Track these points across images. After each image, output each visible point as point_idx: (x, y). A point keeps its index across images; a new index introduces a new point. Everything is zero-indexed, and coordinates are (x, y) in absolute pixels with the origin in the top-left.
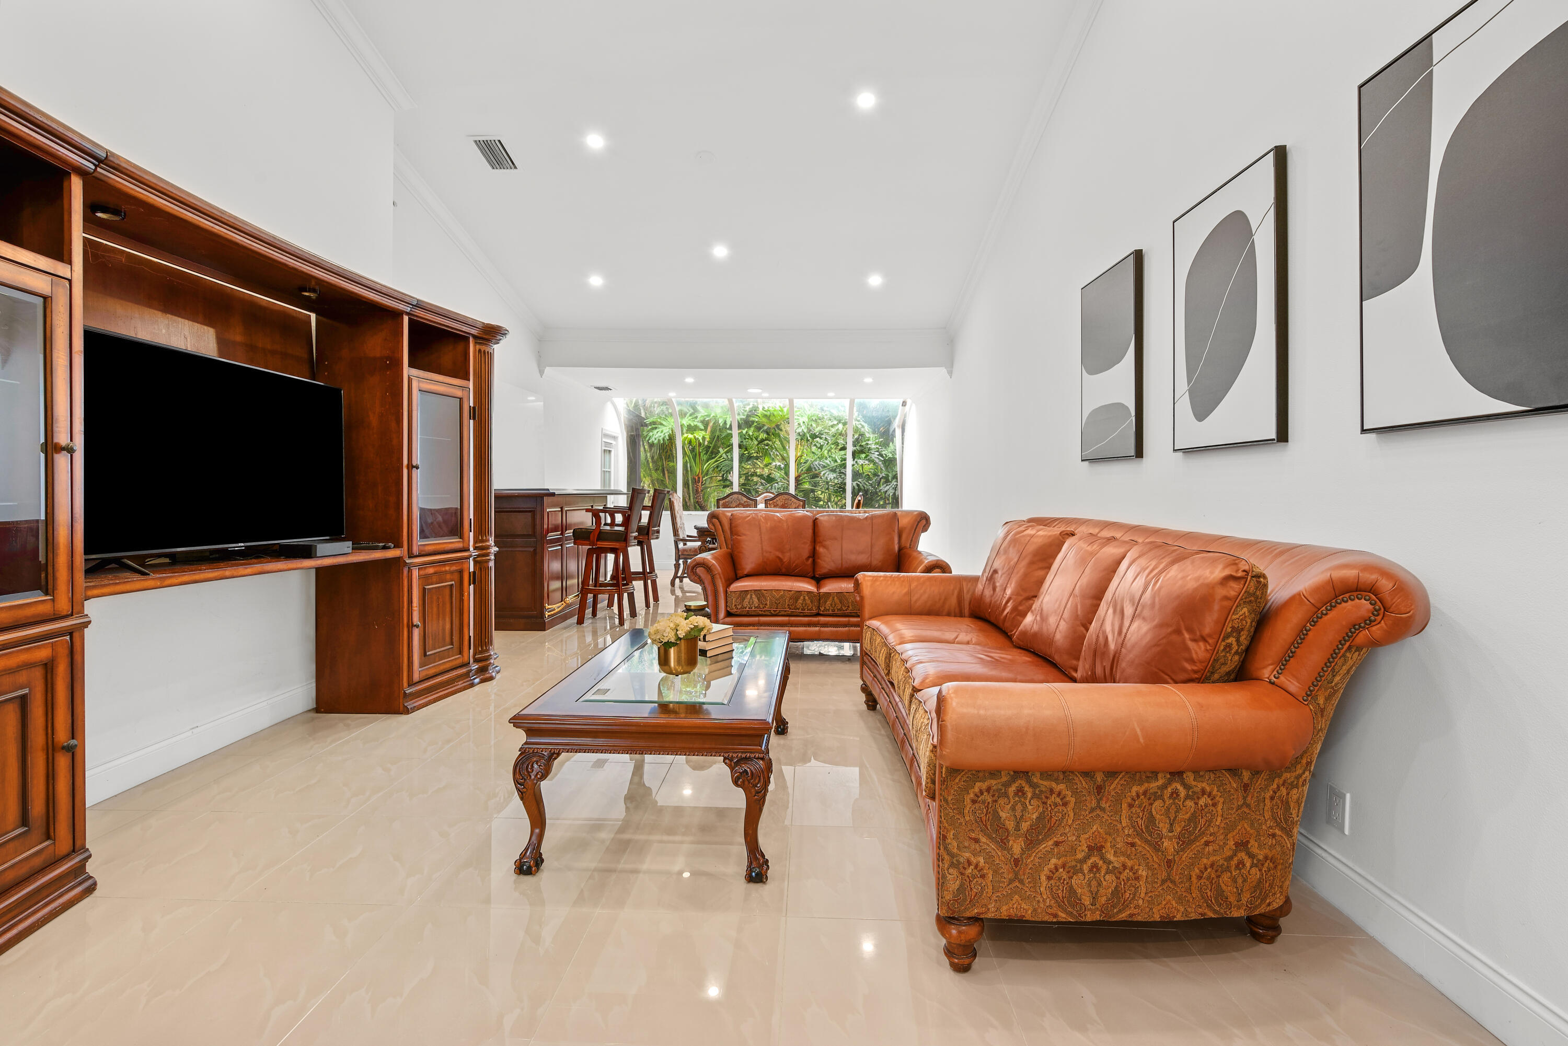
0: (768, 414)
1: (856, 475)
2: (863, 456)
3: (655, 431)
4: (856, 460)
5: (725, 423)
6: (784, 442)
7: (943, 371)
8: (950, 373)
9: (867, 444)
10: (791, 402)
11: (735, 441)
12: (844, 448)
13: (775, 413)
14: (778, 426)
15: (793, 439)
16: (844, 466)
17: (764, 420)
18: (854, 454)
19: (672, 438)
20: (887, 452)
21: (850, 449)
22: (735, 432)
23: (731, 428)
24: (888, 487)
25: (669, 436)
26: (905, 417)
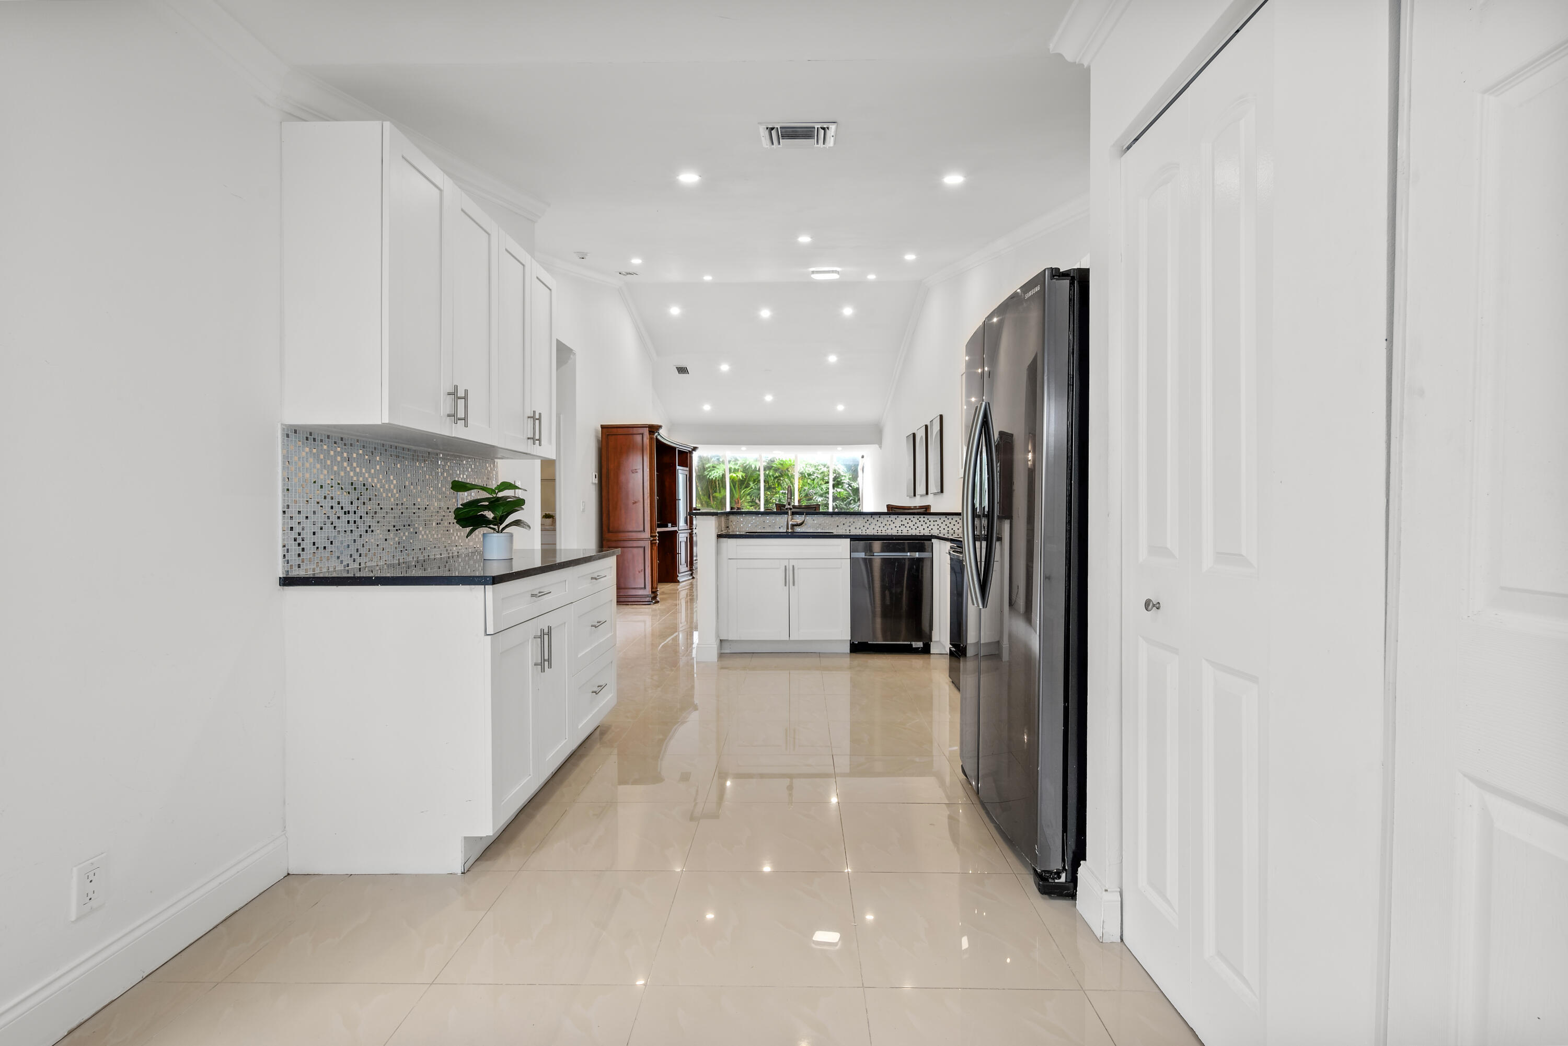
0: (782, 462)
1: (835, 499)
2: (840, 486)
3: (713, 472)
4: (835, 489)
5: (756, 467)
6: (791, 478)
7: (877, 446)
8: (880, 447)
9: (841, 480)
10: (796, 457)
11: (762, 478)
12: (827, 482)
13: (786, 462)
14: (787, 469)
15: (797, 476)
16: (828, 493)
17: (780, 466)
18: (834, 486)
19: (724, 476)
20: (855, 485)
21: (831, 483)
22: (762, 473)
23: (759, 470)
24: (855, 506)
25: (722, 475)
26: (864, 464)
